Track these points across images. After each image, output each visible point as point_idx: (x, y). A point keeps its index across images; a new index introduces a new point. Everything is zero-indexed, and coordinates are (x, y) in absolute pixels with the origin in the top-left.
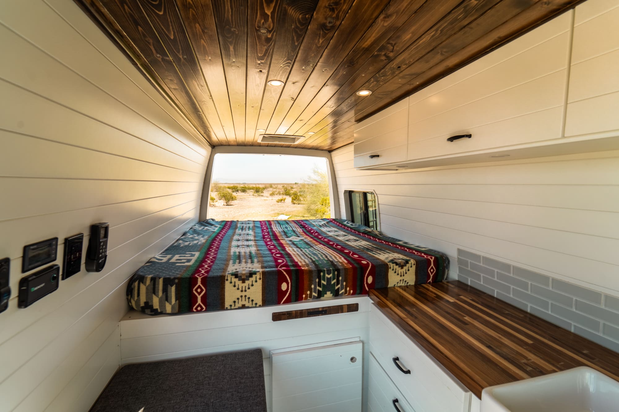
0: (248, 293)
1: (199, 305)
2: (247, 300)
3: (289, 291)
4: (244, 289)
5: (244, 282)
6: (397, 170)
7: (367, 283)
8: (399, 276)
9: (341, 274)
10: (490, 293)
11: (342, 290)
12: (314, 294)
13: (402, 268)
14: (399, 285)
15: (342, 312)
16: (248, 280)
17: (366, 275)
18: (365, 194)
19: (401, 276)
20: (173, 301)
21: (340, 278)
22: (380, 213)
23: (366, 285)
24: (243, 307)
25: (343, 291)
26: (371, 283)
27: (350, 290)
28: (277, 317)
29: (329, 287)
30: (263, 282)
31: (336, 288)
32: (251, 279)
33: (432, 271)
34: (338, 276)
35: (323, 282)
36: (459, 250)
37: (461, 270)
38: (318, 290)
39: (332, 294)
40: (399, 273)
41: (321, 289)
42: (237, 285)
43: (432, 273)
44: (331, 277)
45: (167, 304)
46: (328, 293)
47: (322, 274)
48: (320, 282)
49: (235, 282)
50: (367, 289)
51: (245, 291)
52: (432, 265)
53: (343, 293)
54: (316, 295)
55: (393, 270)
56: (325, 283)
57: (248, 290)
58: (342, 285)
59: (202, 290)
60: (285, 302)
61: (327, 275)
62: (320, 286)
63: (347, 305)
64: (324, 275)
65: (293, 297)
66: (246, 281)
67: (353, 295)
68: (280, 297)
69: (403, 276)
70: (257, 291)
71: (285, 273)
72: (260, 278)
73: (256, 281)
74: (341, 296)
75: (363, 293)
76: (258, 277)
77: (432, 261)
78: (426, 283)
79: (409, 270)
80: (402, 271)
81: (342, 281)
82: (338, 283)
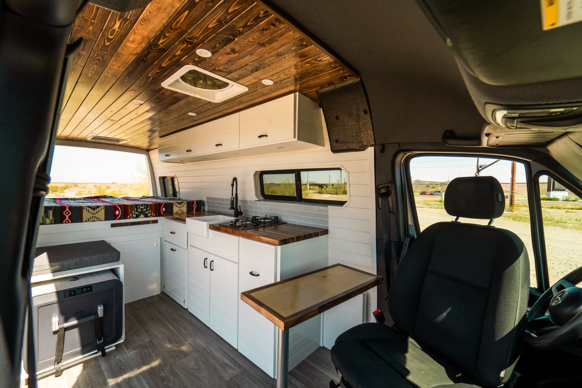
0: (96, 215)
1: (67, 220)
2: (96, 218)
3: (120, 215)
4: (94, 213)
6: (184, 163)
7: (162, 211)
8: (179, 208)
9: (148, 207)
10: (215, 211)
11: (149, 214)
12: (134, 215)
13: (180, 204)
14: (179, 212)
15: (149, 223)
16: (97, 209)
17: (162, 207)
18: (172, 179)
20: (51, 218)
21: (148, 208)
22: (180, 187)
23: (162, 212)
24: (94, 221)
25: (150, 214)
26: (164, 211)
27: (153, 214)
28: (113, 226)
29: (142, 212)
30: (105, 210)
31: (146, 213)
32: (98, 209)
33: (195, 206)
34: (147, 208)
35: (138, 210)
36: (207, 198)
37: (208, 206)
38: (136, 214)
39: (144, 216)
40: (179, 207)
41: (138, 213)
42: (90, 211)
43: (195, 207)
44: (143, 208)
45: (47, 219)
46: (142, 215)
47: (138, 206)
49: (89, 210)
50: (162, 213)
51: (95, 214)
52: (195, 204)
53: (150, 215)
54: (135, 216)
55: (175, 205)
56: (140, 211)
57: (96, 214)
58: (149, 212)
59: (69, 213)
60: (119, 219)
61: (141, 207)
63: (152, 220)
64: (139, 207)
65: (122, 217)
66: (95, 210)
67: (156, 216)
68: (115, 217)
69: (181, 208)
70: (102, 214)
71: (117, 206)
72: (103, 209)
73: (101, 210)
74: (149, 217)
75: (160, 215)
76: (102, 208)
77: (195, 202)
78: (192, 211)
79: (183, 206)
80: (180, 206)
81: (149, 210)
82: (147, 211)
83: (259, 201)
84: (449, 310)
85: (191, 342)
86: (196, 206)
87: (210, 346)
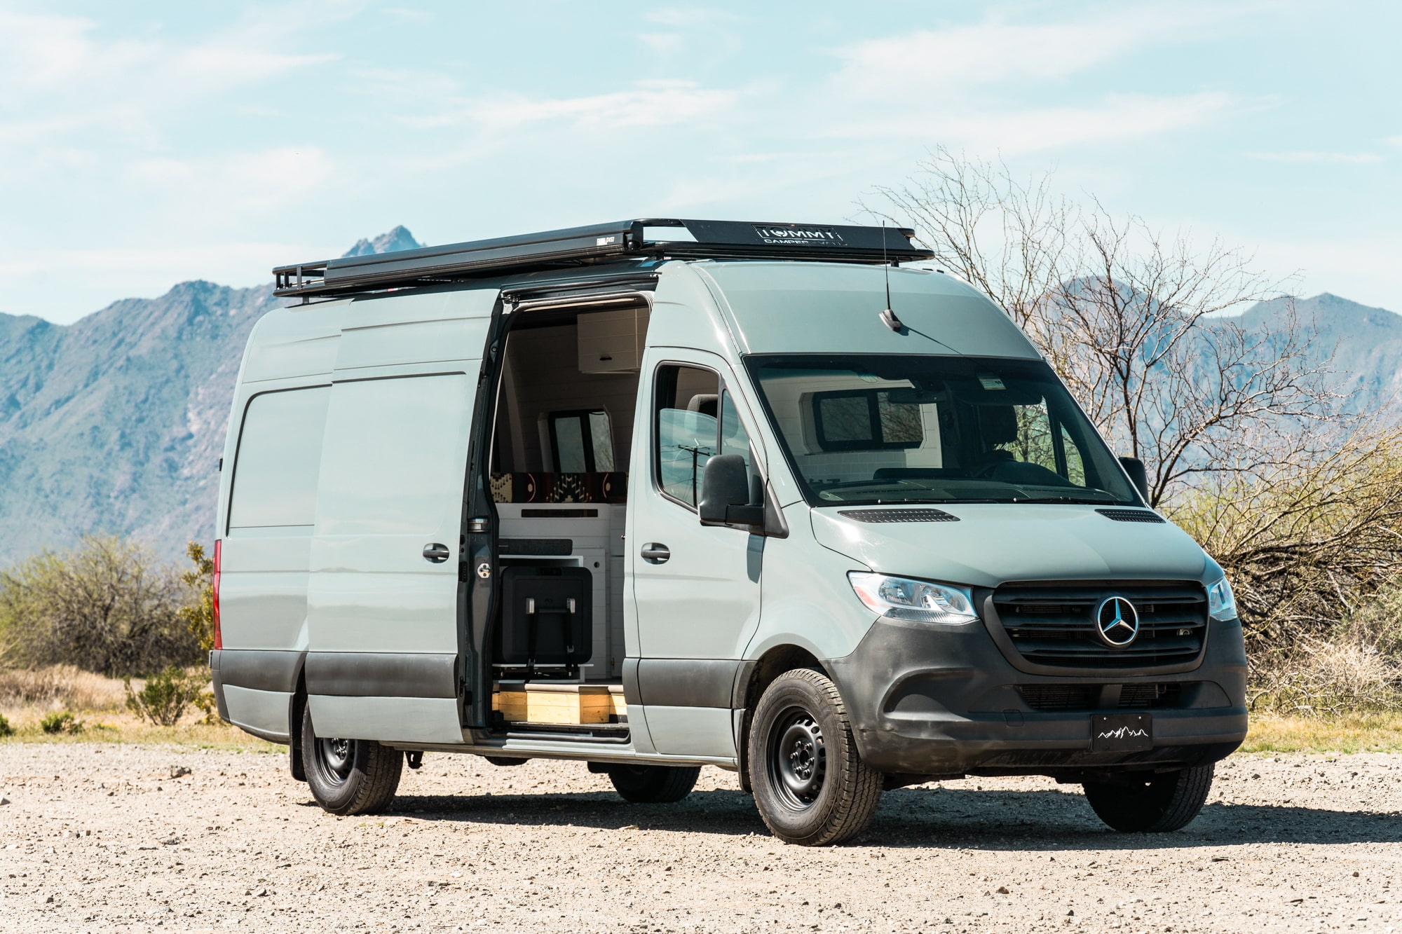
3: (535, 491)
5: (497, 480)
7: (605, 490)
9: (580, 479)
11: (581, 494)
12: (556, 496)
15: (583, 516)
16: (501, 478)
17: (604, 482)
21: (580, 483)
23: (604, 492)
25: (583, 496)
26: (609, 491)
27: (589, 495)
28: (526, 514)
29: (569, 491)
30: (512, 481)
31: (577, 492)
34: (578, 480)
35: (563, 485)
38: (560, 492)
39: (572, 499)
41: (562, 492)
44: (571, 481)
46: (569, 497)
47: (562, 477)
48: (561, 484)
50: (605, 496)
53: (582, 498)
54: (558, 497)
56: (566, 486)
57: (500, 488)
58: (581, 489)
60: (532, 502)
61: (567, 479)
62: (561, 488)
63: (588, 510)
64: (565, 479)
65: (539, 497)
67: (592, 502)
68: (527, 497)
70: (508, 488)
71: (530, 475)
72: (510, 478)
73: (507, 480)
74: (581, 501)
76: (508, 476)
81: (582, 485)
82: (578, 487)
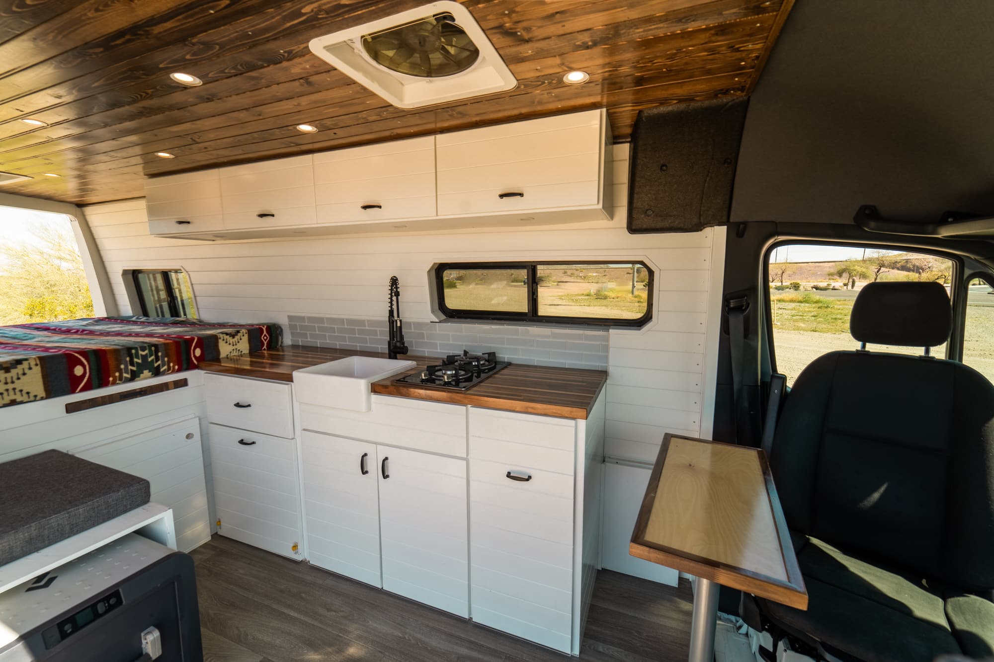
0: (18, 385)
2: (19, 394)
3: (87, 375)
4: (9, 380)
5: (7, 372)
6: (213, 240)
7: (195, 356)
8: (231, 345)
9: (160, 349)
11: (163, 366)
13: (234, 338)
14: (232, 354)
15: (166, 390)
16: (16, 368)
17: (192, 348)
18: (166, 275)
19: (233, 345)
21: (160, 354)
22: (196, 294)
23: (193, 359)
24: (13, 403)
25: (166, 367)
26: (199, 357)
27: (174, 366)
28: (71, 408)
29: (145, 365)
30: (42, 368)
31: (156, 365)
32: (20, 367)
33: (265, 338)
34: (157, 351)
35: (136, 360)
36: (289, 317)
37: (293, 334)
38: (131, 370)
39: (151, 373)
40: (231, 342)
41: (134, 368)
43: (265, 340)
44: (147, 354)
46: (146, 372)
47: (133, 351)
48: (132, 361)
50: (195, 362)
51: (13, 382)
52: (265, 333)
53: (165, 369)
54: (128, 376)
55: (223, 340)
56: (140, 361)
57: (17, 381)
58: (163, 361)
60: (82, 390)
61: (141, 353)
62: (132, 364)
63: (174, 381)
64: (137, 353)
65: (95, 382)
66: (13, 370)
67: (179, 370)
68: (73, 384)
69: (236, 345)
70: (34, 380)
71: (77, 355)
72: (37, 365)
73: (30, 368)
74: (164, 373)
75: (191, 367)
76: (33, 363)
77: (264, 329)
78: (261, 350)
79: (241, 339)
80: (234, 340)
81: (163, 357)
82: (157, 359)
83: (440, 322)
84: (882, 489)
85: (357, 632)
86: (267, 338)
87: (408, 630)
